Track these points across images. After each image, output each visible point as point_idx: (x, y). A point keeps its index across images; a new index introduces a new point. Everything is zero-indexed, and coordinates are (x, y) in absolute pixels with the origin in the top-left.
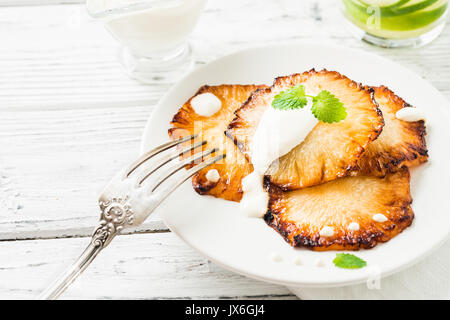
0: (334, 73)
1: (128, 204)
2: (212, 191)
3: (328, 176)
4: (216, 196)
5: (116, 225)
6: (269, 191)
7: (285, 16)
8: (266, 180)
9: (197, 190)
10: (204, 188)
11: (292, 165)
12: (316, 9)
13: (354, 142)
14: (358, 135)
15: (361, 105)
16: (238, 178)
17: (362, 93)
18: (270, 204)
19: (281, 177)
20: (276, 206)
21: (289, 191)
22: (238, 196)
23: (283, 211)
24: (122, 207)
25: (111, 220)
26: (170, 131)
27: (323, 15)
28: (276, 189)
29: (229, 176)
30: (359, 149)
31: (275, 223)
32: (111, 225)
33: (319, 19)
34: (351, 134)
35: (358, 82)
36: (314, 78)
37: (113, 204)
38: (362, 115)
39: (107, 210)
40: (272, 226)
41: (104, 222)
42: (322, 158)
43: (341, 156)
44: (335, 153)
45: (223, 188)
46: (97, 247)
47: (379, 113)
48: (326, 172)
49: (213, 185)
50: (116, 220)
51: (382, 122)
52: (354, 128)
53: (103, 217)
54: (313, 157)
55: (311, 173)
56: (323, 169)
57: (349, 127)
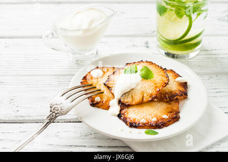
0: (151, 62)
1: (61, 106)
2: (97, 105)
3: (145, 100)
4: (98, 107)
5: (56, 114)
6: (121, 106)
7: (134, 45)
8: (120, 102)
9: (91, 105)
10: (94, 104)
11: (130, 96)
12: (147, 43)
13: (156, 87)
14: (158, 84)
15: (160, 74)
16: (108, 101)
17: (161, 70)
18: (120, 111)
19: (125, 101)
20: (123, 112)
21: (129, 106)
22: (108, 108)
23: (126, 114)
24: (59, 107)
25: (54, 112)
26: (81, 82)
27: (149, 45)
28: (123, 105)
29: (104, 100)
30: (158, 90)
31: (122, 118)
32: (54, 114)
33: (148, 47)
34: (155, 84)
35: (160, 66)
36: (142, 63)
37: (56, 106)
38: (160, 77)
39: (53, 108)
40: (121, 119)
41: (51, 113)
42: (143, 93)
43: (150, 92)
44: (148, 91)
45: (102, 104)
46: (48, 123)
47: (168, 77)
48: (144, 98)
49: (98, 103)
50: (56, 112)
51: (168, 80)
52: (156, 82)
53: (51, 111)
54: (139, 93)
55: (138, 99)
56: (143, 97)
57: (155, 81)
